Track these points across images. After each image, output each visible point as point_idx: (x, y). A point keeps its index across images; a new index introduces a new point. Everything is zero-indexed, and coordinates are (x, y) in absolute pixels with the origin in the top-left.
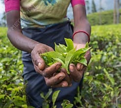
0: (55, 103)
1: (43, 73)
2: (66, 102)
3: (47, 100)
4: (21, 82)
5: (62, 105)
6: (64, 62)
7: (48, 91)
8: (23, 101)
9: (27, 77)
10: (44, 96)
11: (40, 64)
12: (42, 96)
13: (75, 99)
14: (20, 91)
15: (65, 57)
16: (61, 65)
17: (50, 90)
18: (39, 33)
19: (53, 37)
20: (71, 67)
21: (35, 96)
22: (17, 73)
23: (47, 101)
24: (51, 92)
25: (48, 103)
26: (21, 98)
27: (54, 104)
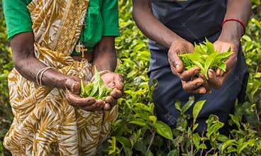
0: (197, 119)
1: (181, 77)
2: (212, 119)
3: (185, 113)
4: (143, 81)
5: (207, 122)
6: (203, 66)
7: (188, 100)
8: (148, 112)
9: (156, 75)
10: (181, 107)
11: (178, 66)
12: (177, 106)
13: (230, 118)
14: (142, 96)
15: (205, 61)
16: (200, 70)
17: (190, 98)
18: (177, 9)
19: (199, 14)
20: (210, 73)
21: (167, 107)
22: (135, 65)
23: (185, 116)
24: (192, 102)
25: (186, 119)
26: (146, 107)
27: (195, 120)
